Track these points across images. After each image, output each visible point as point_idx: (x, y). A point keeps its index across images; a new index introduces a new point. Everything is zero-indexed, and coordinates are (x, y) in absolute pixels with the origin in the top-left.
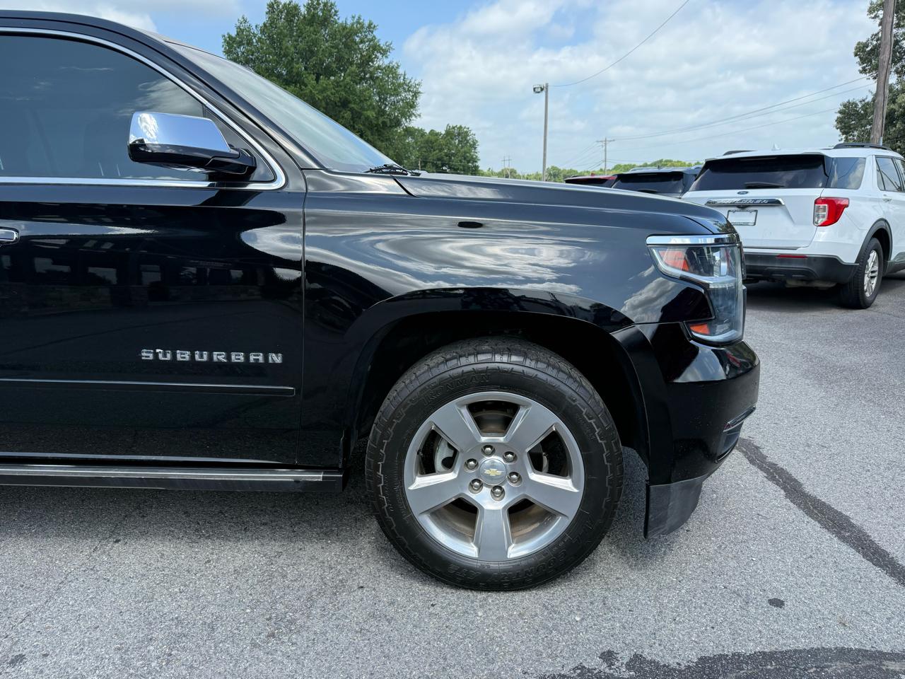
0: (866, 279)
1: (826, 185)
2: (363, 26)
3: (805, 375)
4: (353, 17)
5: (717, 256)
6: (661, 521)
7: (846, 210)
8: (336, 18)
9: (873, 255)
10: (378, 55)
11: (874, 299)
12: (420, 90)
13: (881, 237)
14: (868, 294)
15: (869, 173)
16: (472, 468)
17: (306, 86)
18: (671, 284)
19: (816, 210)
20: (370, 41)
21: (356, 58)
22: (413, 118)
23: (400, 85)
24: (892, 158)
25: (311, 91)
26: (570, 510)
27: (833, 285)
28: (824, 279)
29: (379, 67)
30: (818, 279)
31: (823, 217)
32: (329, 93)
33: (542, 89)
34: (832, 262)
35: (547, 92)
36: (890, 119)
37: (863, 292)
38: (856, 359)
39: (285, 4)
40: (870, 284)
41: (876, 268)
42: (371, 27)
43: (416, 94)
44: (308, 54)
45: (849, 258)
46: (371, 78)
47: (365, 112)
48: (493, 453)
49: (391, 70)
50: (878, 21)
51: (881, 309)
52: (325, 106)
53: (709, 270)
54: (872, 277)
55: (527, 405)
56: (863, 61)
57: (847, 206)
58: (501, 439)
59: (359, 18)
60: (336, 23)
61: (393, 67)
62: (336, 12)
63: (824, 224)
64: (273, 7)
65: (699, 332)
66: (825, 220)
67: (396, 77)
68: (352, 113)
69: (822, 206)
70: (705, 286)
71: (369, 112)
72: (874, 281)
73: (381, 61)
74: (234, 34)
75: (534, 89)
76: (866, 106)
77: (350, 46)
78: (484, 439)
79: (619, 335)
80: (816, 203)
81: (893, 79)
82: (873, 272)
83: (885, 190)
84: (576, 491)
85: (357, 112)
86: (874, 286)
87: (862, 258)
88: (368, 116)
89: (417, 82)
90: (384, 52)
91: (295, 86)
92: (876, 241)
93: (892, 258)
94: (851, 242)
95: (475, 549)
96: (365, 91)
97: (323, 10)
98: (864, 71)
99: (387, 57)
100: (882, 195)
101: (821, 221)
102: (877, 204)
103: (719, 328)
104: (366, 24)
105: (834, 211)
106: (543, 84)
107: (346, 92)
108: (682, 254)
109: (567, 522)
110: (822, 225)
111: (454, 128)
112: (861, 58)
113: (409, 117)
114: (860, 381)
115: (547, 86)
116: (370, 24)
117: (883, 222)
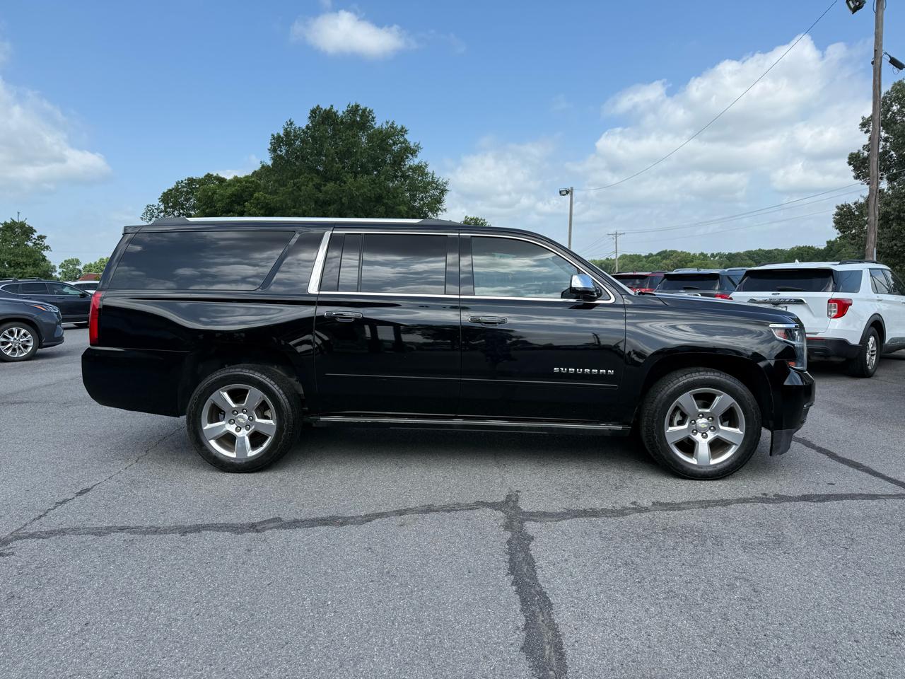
0: (868, 356)
1: (835, 290)
2: (396, 130)
3: (831, 412)
4: (387, 122)
5: (797, 333)
6: (778, 448)
7: (850, 307)
8: (373, 123)
9: (872, 339)
10: (409, 155)
11: (875, 371)
12: (447, 188)
13: (876, 326)
14: (870, 368)
15: (866, 281)
16: (693, 424)
17: (345, 183)
18: (781, 344)
19: (829, 307)
20: (401, 143)
21: (389, 158)
22: (440, 212)
23: (429, 183)
24: (882, 269)
25: (350, 188)
26: (739, 442)
27: (844, 360)
28: (838, 355)
29: (410, 167)
30: (833, 355)
31: (834, 312)
32: (365, 190)
33: (567, 192)
34: (842, 343)
35: (571, 195)
36: (885, 220)
37: (866, 366)
38: (863, 405)
39: (325, 110)
40: (871, 359)
41: (875, 349)
42: (403, 131)
43: (443, 192)
44: (345, 154)
45: (855, 340)
46: (402, 176)
47: (398, 207)
48: (703, 417)
49: (420, 169)
50: (869, 135)
51: (880, 378)
52: (361, 201)
53: (794, 339)
54: (872, 355)
55: (721, 394)
56: (856, 169)
57: (851, 305)
58: (708, 410)
59: (393, 123)
60: (373, 128)
61: (421, 166)
62: (373, 118)
63: (836, 317)
64: (315, 113)
65: (792, 364)
66: (835, 314)
67: (424, 174)
68: (386, 208)
69: (833, 304)
70: (793, 345)
71: (401, 207)
72: (874, 358)
73: (413, 162)
74: (282, 133)
75: (560, 192)
76: (860, 207)
77: (385, 148)
78: (700, 410)
79: (762, 364)
80: (829, 302)
81: (884, 185)
82: (872, 351)
83: (877, 293)
84: (741, 433)
85: (390, 207)
86: (874, 362)
87: (864, 340)
88: (401, 211)
89: (444, 181)
90: (414, 152)
91: (335, 183)
92: (873, 329)
93: (886, 342)
94: (855, 329)
95: (696, 460)
96: (398, 188)
97: (361, 117)
98: (857, 177)
99: (416, 156)
100: (875, 296)
101: (833, 314)
102: (872, 303)
103: (799, 364)
104: (399, 127)
105: (842, 308)
106: (569, 187)
107: (381, 189)
108: (783, 331)
109: (737, 447)
110: (834, 318)
111: (471, 219)
112: (854, 166)
113: (436, 211)
114: (866, 415)
115: (572, 189)
116: (403, 128)
117: (878, 317)
